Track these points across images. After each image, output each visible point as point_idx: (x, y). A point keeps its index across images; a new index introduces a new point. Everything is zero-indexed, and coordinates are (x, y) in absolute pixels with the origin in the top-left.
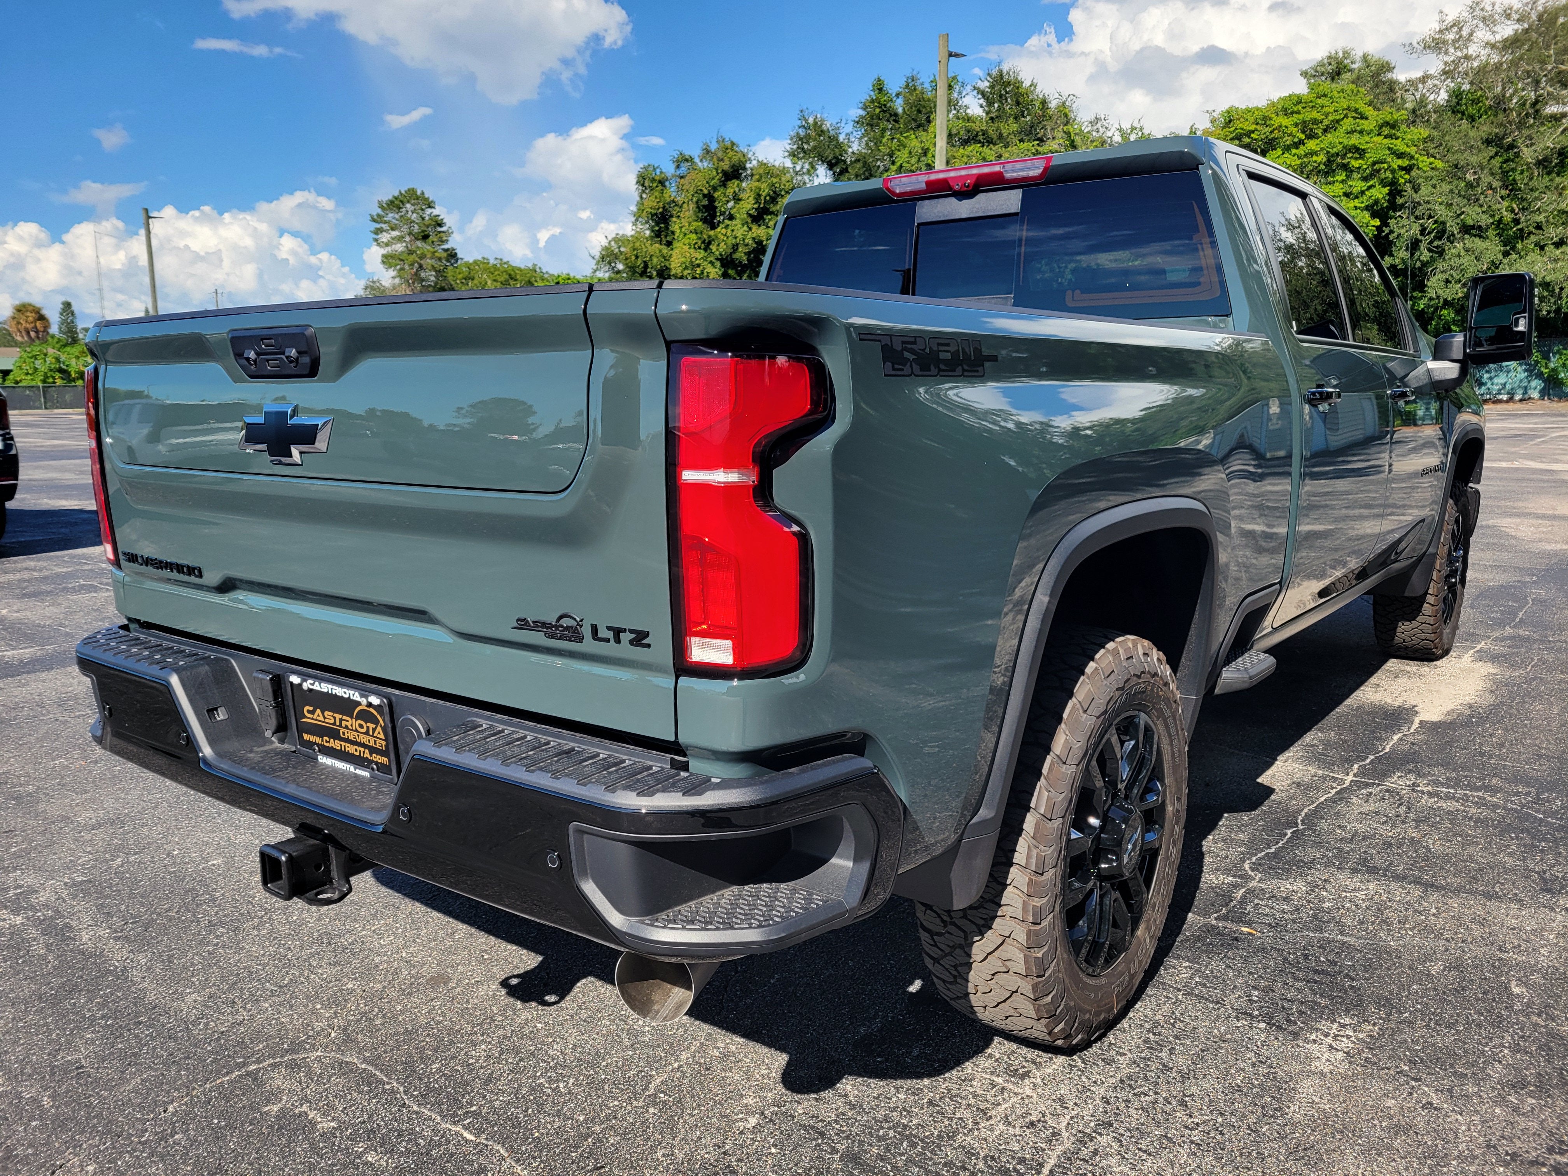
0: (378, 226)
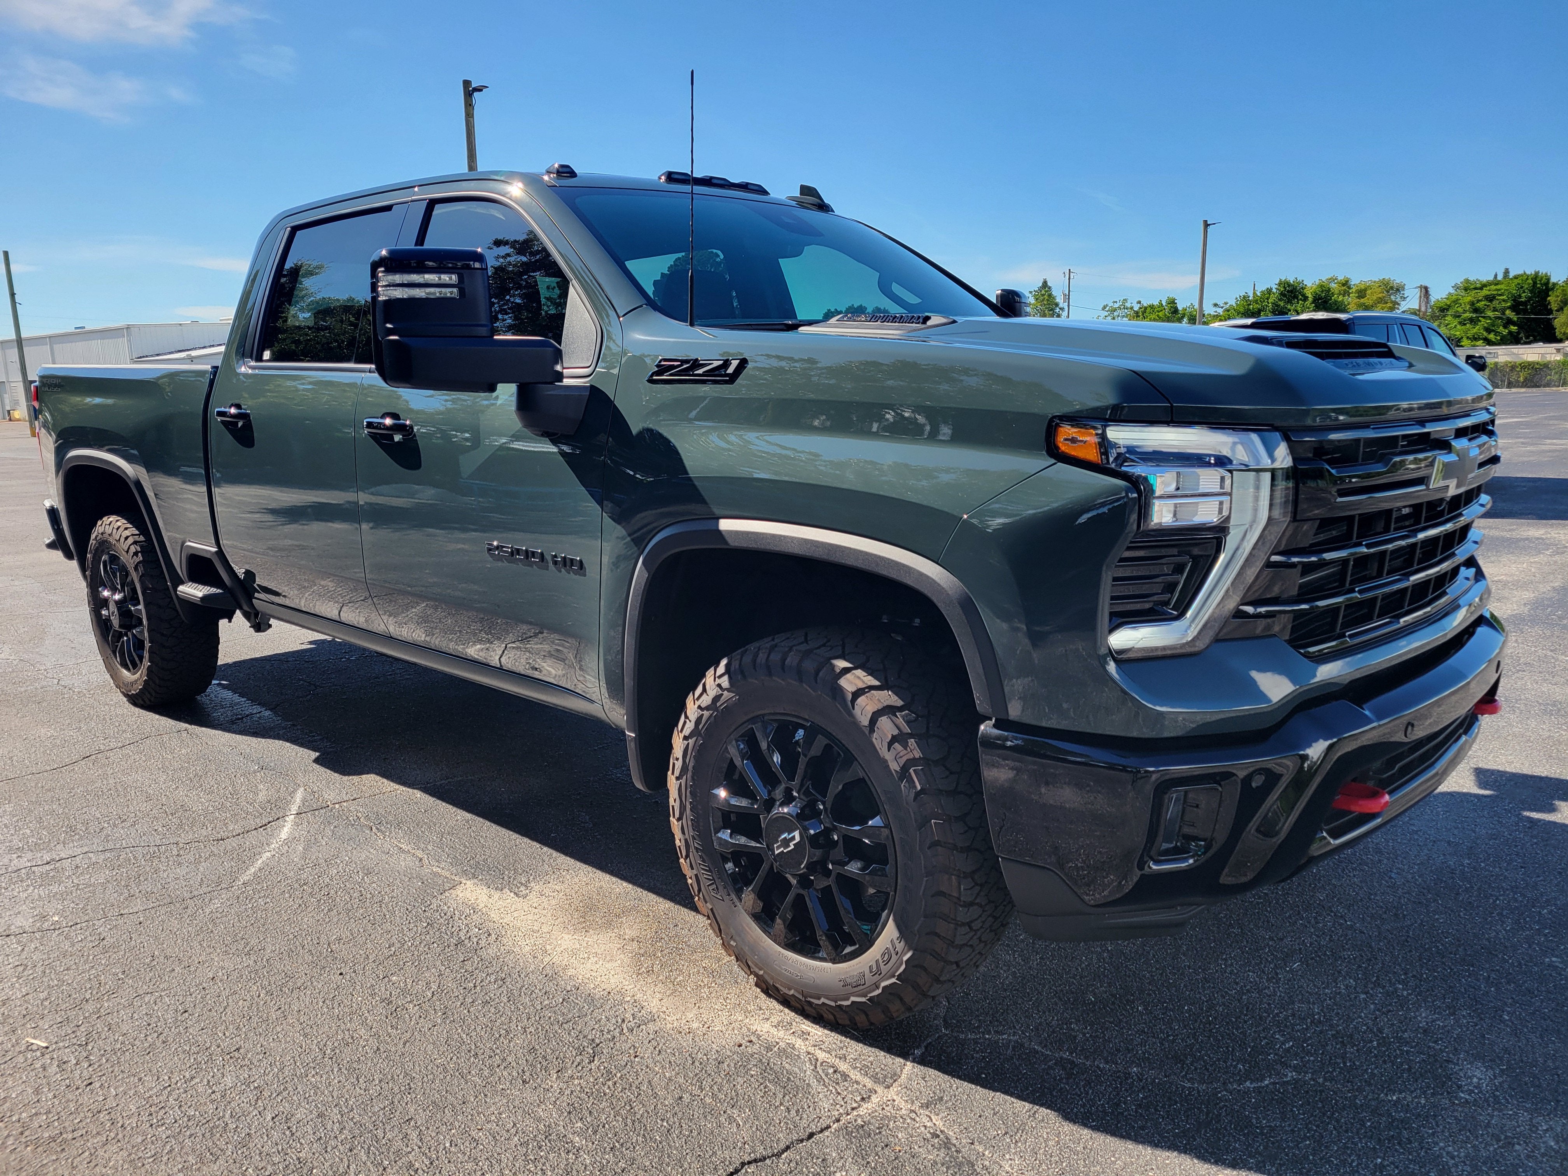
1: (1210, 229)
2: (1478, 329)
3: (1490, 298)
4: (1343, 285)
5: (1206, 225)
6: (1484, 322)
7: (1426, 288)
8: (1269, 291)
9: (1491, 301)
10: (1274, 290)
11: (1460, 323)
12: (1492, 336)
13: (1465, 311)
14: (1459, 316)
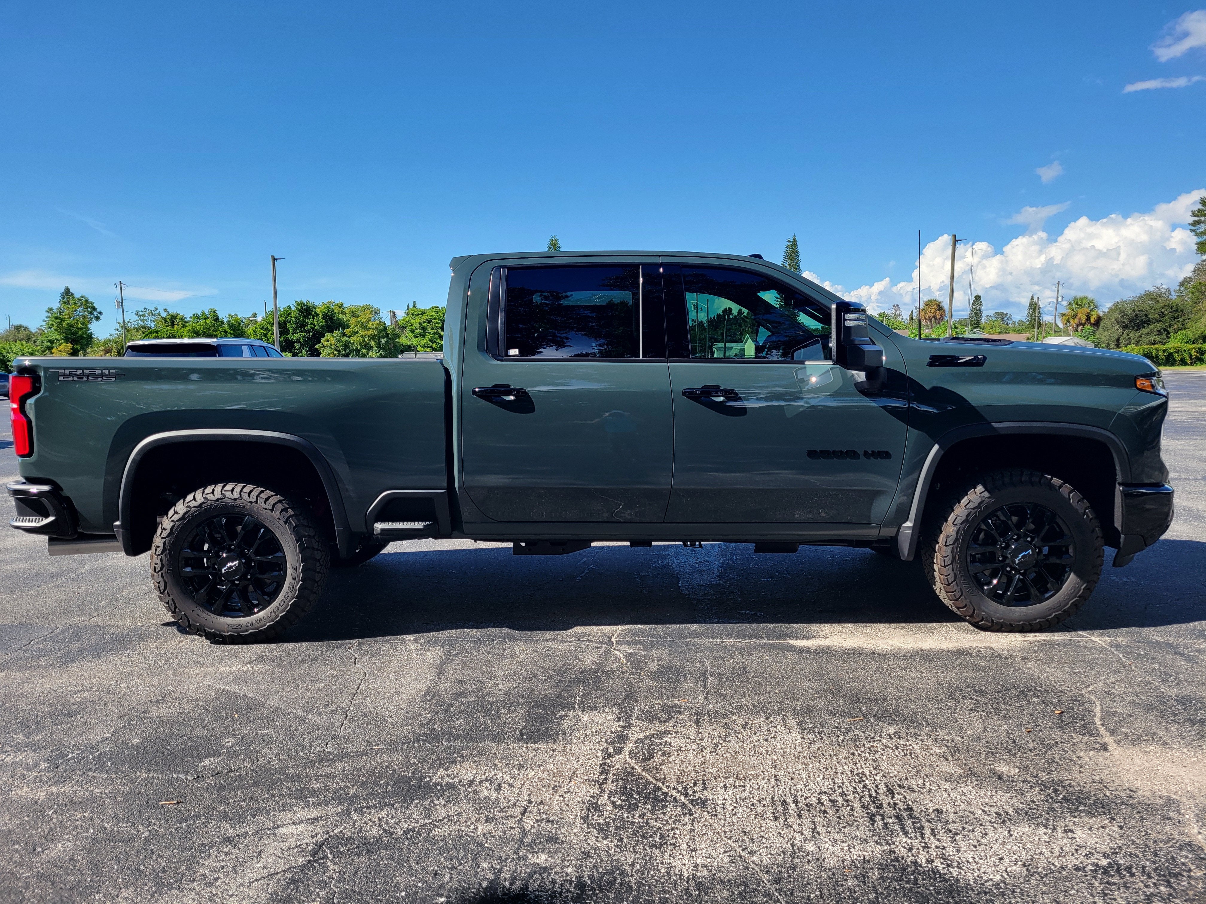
0: (1196, 219)
1: (277, 262)
2: (425, 341)
3: (429, 321)
4: (340, 307)
5: (274, 259)
6: (429, 336)
7: (394, 313)
8: (289, 308)
9: (429, 323)
10: (293, 308)
11: (414, 336)
12: (434, 345)
13: (416, 329)
14: (413, 332)
